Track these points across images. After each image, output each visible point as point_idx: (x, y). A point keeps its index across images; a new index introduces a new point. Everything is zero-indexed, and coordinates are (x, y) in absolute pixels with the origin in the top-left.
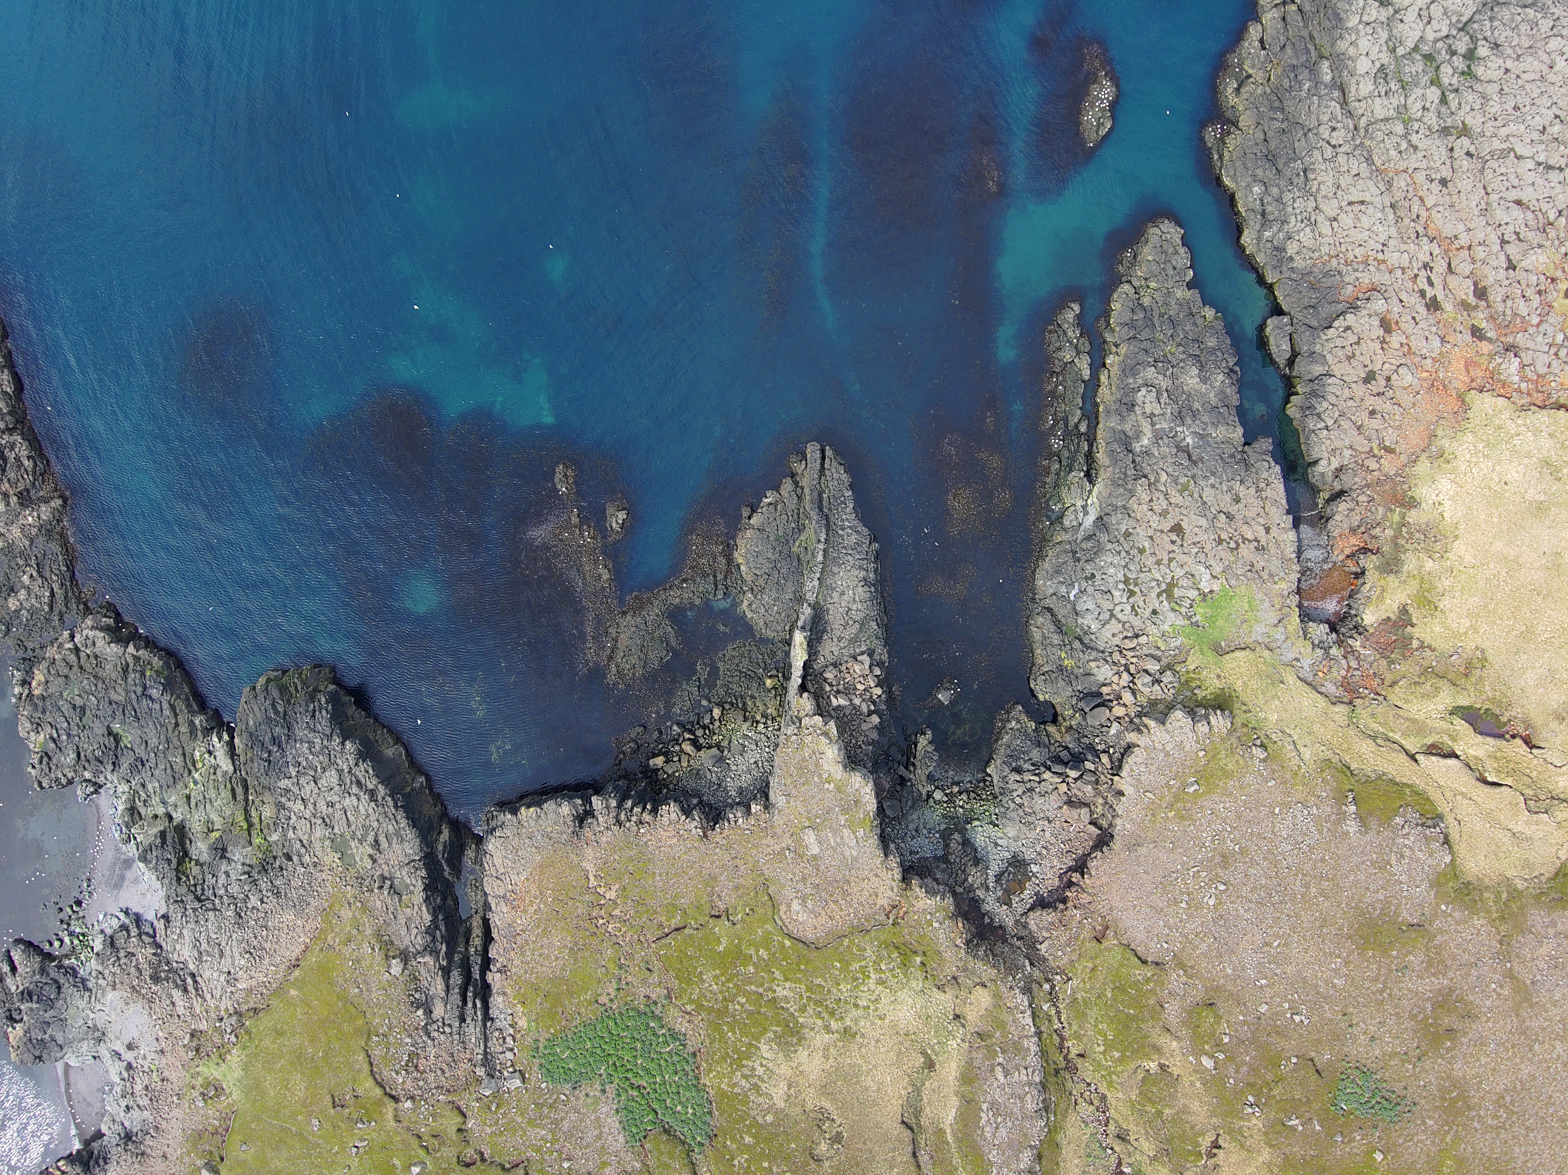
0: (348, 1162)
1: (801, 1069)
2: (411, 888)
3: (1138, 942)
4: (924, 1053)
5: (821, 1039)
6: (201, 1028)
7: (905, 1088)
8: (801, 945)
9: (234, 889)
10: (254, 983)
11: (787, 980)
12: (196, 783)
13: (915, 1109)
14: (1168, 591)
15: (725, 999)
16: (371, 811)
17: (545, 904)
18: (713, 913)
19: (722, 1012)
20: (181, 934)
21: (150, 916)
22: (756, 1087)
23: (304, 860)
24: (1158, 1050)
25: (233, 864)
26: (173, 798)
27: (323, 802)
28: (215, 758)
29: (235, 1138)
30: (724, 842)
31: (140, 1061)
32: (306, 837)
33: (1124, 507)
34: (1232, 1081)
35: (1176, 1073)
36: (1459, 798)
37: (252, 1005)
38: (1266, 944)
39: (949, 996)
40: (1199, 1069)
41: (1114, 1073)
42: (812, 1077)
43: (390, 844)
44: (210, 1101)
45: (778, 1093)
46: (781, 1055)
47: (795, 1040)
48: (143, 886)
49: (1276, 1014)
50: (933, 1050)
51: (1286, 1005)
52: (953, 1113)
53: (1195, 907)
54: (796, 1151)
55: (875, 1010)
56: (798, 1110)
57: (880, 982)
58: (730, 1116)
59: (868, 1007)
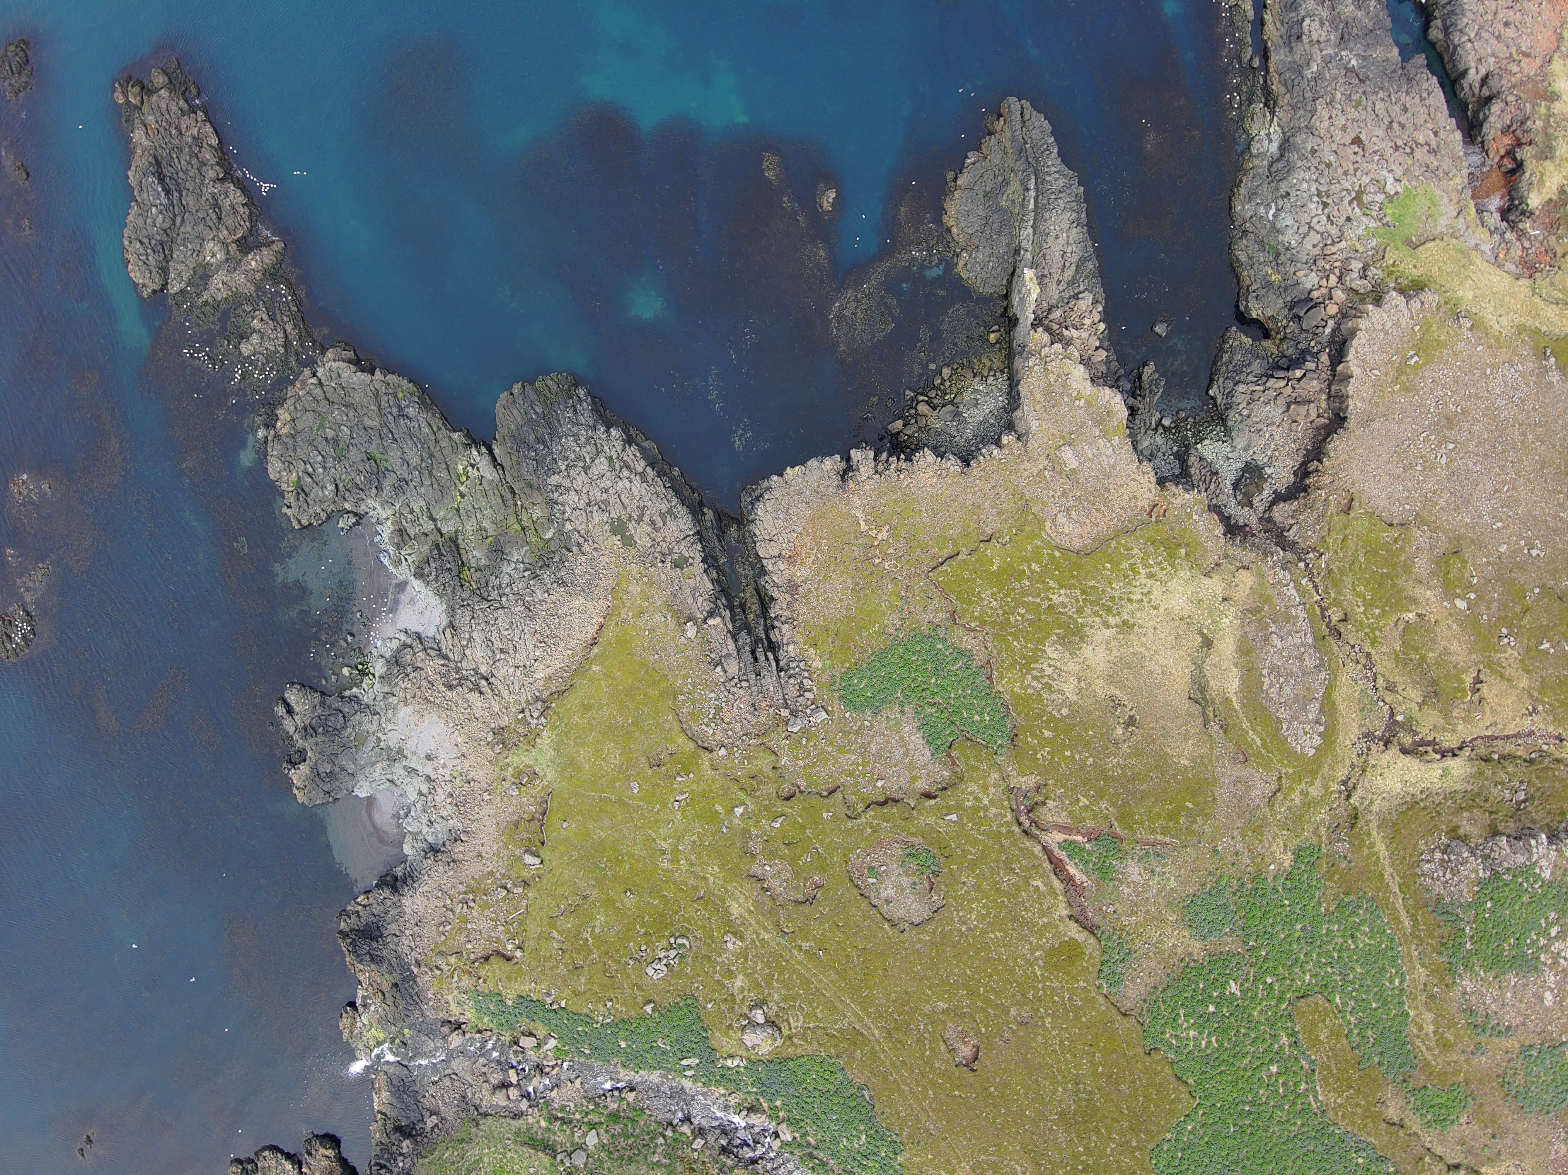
0: (671, 817)
1: (1087, 662)
2: (691, 561)
3: (1381, 509)
4: (1200, 633)
5: (1101, 635)
6: (503, 725)
7: (1187, 667)
8: (1070, 553)
9: (520, 586)
10: (550, 671)
11: (1062, 586)
12: (462, 496)
13: (1200, 685)
14: (1358, 198)
15: (1005, 613)
16: (643, 492)
17: (823, 552)
18: (982, 538)
19: (1004, 625)
20: (471, 637)
21: (431, 632)
22: (1048, 686)
23: (583, 549)
24: (1415, 601)
25: (513, 565)
26: (442, 513)
27: (597, 490)
28: (478, 469)
29: (554, 818)
30: (983, 473)
31: (441, 771)
32: (583, 526)
33: (1306, 127)
34: (1485, 617)
35: (1433, 620)
37: (554, 689)
38: (1496, 491)
39: (1215, 581)
40: (1453, 612)
41: (1376, 629)
42: (1098, 668)
43: (665, 523)
44: (523, 789)
45: (1069, 688)
46: (1066, 654)
47: (1077, 638)
48: (420, 605)
49: (1515, 551)
50: (1209, 628)
51: (1522, 543)
52: (1236, 682)
53: (1430, 468)
54: (1095, 737)
55: (1149, 602)
56: (1090, 701)
57: (1150, 576)
58: (1027, 715)
59: (1142, 600)
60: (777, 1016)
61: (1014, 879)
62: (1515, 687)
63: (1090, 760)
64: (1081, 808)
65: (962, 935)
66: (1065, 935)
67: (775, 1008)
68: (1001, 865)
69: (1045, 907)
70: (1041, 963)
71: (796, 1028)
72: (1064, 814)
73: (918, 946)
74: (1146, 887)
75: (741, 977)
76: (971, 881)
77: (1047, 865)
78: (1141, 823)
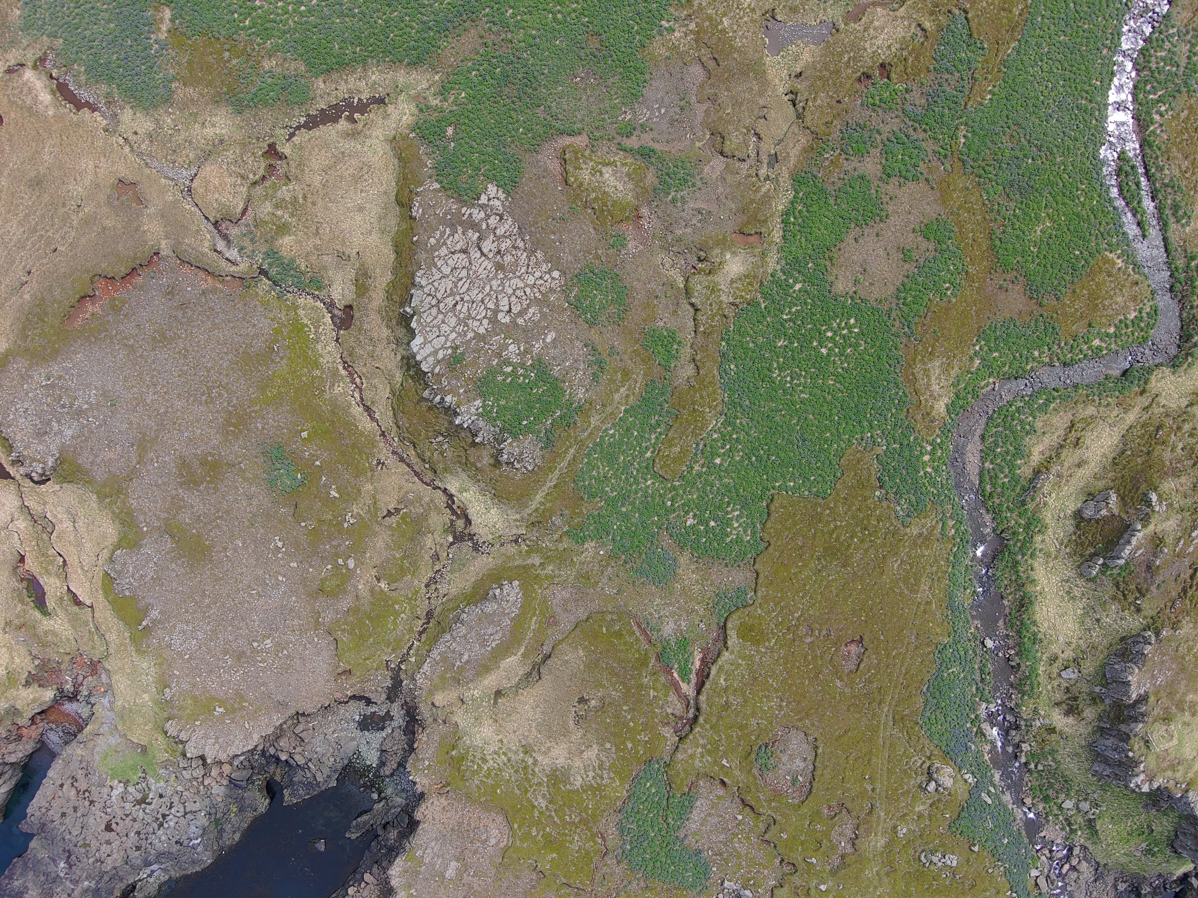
1: (568, 756)
3: (330, 652)
4: (496, 703)
5: (544, 760)
7: (522, 694)
8: (509, 818)
11: (534, 806)
13: (527, 678)
14: (143, 801)
15: (577, 827)
18: (543, 876)
19: (584, 821)
22: (601, 767)
24: (372, 591)
33: (126, 863)
34: (347, 542)
35: (375, 570)
36: (86, 569)
38: (261, 596)
39: (455, 718)
40: (359, 563)
41: (408, 597)
42: (566, 746)
45: (592, 754)
46: (572, 772)
47: (558, 773)
49: (290, 555)
50: (489, 700)
51: (280, 555)
52: (509, 659)
53: (279, 647)
54: (609, 716)
55: (501, 748)
56: (589, 736)
57: (484, 760)
58: (628, 765)
59: (503, 753)
60: (922, 774)
61: (731, 698)
62: (375, 489)
63: (625, 708)
64: (658, 692)
65: (789, 703)
66: (740, 643)
67: (919, 777)
68: (729, 712)
69: (733, 667)
70: (767, 644)
71: (920, 759)
72: (670, 699)
73: (816, 723)
74: (673, 614)
75: (917, 809)
76: (753, 722)
77: (707, 685)
78: (638, 651)
